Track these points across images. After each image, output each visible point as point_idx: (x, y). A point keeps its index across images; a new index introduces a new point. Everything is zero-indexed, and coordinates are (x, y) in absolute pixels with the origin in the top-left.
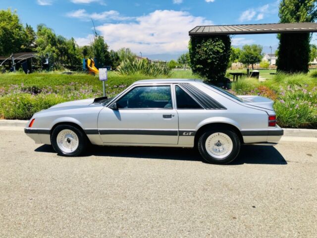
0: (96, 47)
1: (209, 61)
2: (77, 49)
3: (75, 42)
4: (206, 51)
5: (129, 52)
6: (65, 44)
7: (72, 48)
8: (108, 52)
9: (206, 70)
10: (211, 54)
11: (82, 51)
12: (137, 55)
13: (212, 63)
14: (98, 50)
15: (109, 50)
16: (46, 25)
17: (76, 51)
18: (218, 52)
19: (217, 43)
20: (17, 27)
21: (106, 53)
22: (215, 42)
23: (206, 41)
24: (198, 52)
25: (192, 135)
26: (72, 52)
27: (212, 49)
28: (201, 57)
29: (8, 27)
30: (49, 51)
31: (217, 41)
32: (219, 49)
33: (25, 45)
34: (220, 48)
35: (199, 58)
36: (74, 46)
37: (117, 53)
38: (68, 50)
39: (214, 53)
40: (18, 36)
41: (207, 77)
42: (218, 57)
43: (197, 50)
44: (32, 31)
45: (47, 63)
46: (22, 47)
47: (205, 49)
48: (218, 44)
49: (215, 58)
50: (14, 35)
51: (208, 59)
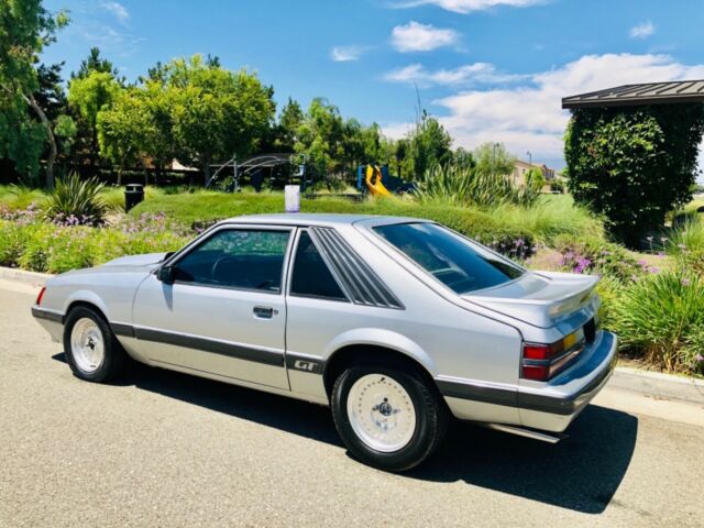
0: (418, 141)
1: (614, 173)
2: (383, 146)
3: (379, 132)
4: (605, 147)
5: (501, 152)
6: (360, 135)
7: (373, 143)
8: (451, 153)
9: (607, 197)
10: (620, 156)
11: (395, 150)
12: (519, 159)
13: (623, 176)
14: (422, 148)
15: (453, 148)
16: (328, 101)
17: (379, 151)
18: (641, 149)
19: (639, 126)
20: (259, 107)
21: (445, 155)
22: (634, 123)
23: (608, 121)
24: (585, 149)
25: (314, 371)
26: (373, 153)
27: (623, 141)
28: (591, 163)
29: (236, 104)
30: (316, 151)
31: (641, 120)
32: (642, 141)
33: (282, 139)
34: (647, 139)
35: (589, 164)
36: (377, 141)
37: (470, 155)
38: (363, 148)
39: (629, 152)
40: (252, 120)
41: (607, 214)
42: (640, 163)
43: (583, 145)
44: (298, 111)
45: (301, 173)
46: (277, 142)
47: (604, 141)
48: (643, 130)
49: (632, 166)
50: (245, 120)
51: (613, 168)
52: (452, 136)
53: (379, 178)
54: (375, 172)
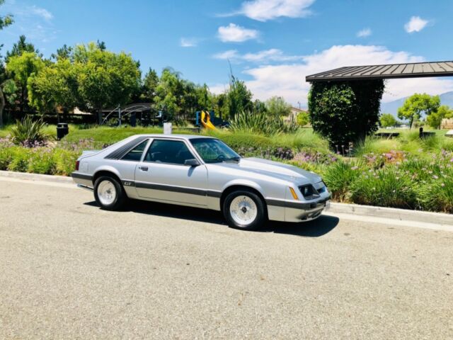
0: (232, 96)
1: (332, 115)
2: (210, 99)
3: (207, 89)
4: (328, 102)
5: (282, 102)
6: (194, 91)
7: (203, 97)
8: (251, 103)
10: (334, 107)
11: (217, 101)
12: (293, 106)
13: (337, 116)
14: (233, 101)
15: (253, 100)
16: (173, 69)
17: (207, 102)
18: (344, 103)
19: (344, 91)
20: (133, 75)
21: (248, 104)
22: (341, 90)
23: (329, 88)
24: (318, 103)
26: (203, 103)
27: (336, 99)
28: (321, 110)
29: (118, 73)
30: (168, 102)
31: (344, 89)
32: (345, 100)
33: (145, 94)
34: (348, 98)
36: (206, 96)
37: (264, 104)
38: (197, 100)
39: (339, 104)
40: (129, 83)
41: (330, 137)
42: (344, 111)
43: (317, 101)
44: (155, 77)
45: (160, 116)
46: (143, 96)
47: (327, 99)
48: (346, 93)
49: (341, 112)
50: (124, 83)
51: (330, 113)
52: (252, 93)
53: (208, 119)
54: (206, 115)
